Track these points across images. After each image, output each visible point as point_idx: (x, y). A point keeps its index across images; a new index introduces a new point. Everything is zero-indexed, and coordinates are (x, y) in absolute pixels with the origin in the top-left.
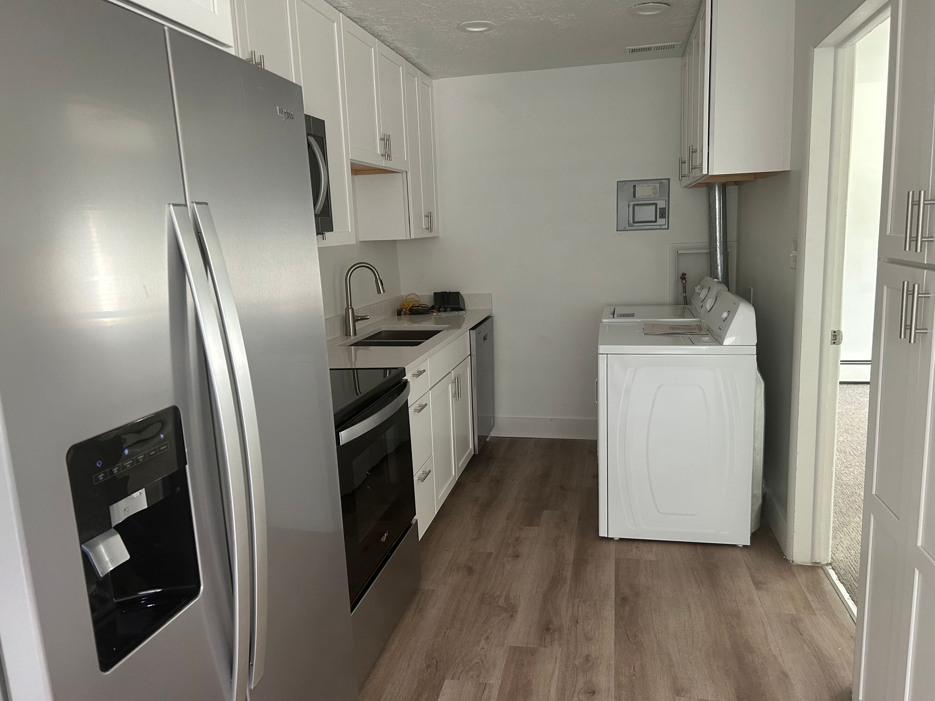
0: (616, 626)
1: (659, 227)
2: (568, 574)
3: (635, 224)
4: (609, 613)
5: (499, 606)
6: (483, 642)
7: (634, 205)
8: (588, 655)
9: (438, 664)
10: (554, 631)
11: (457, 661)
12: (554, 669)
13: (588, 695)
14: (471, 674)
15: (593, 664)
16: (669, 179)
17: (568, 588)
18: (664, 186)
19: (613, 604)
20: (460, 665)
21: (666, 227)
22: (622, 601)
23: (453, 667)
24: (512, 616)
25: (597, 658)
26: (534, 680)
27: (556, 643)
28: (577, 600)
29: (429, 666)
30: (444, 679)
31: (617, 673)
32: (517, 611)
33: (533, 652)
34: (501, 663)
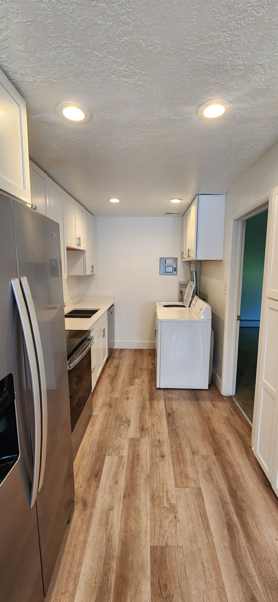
0: (168, 426)
1: (173, 274)
2: (148, 405)
3: (166, 273)
4: (165, 421)
5: (124, 421)
6: (119, 437)
7: (165, 266)
8: (159, 440)
9: (102, 449)
10: (145, 430)
11: (110, 447)
12: (147, 447)
13: (162, 458)
14: (116, 452)
15: (162, 444)
16: (177, 258)
17: (148, 411)
18: (176, 260)
19: (165, 417)
20: (111, 448)
21: (176, 274)
22: (169, 415)
23: (108, 450)
24: (129, 425)
25: (163, 441)
26: (140, 453)
27: (147, 435)
28: (152, 416)
29: (98, 450)
30: (105, 455)
31: (171, 447)
32: (130, 423)
33: (139, 440)
34: (127, 447)
